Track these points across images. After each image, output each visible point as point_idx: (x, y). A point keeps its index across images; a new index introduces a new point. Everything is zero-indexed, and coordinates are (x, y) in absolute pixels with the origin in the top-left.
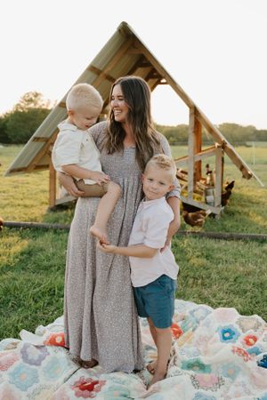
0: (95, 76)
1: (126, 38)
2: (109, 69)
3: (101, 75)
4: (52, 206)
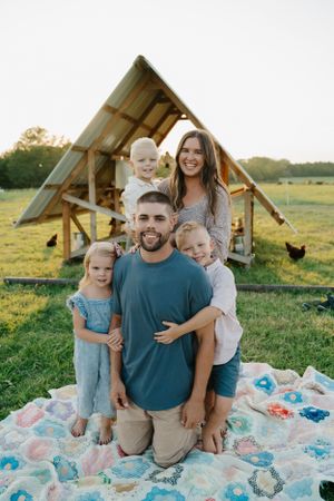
0: (111, 115)
3: (117, 114)
4: (67, 259)
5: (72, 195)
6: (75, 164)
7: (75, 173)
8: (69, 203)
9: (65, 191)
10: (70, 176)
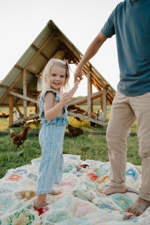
0: (35, 52)
1: (52, 31)
2: (43, 48)
3: (38, 51)
4: (11, 125)
5: (15, 92)
6: (17, 76)
7: (17, 80)
8: (13, 96)
9: (11, 90)
10: (14, 82)
